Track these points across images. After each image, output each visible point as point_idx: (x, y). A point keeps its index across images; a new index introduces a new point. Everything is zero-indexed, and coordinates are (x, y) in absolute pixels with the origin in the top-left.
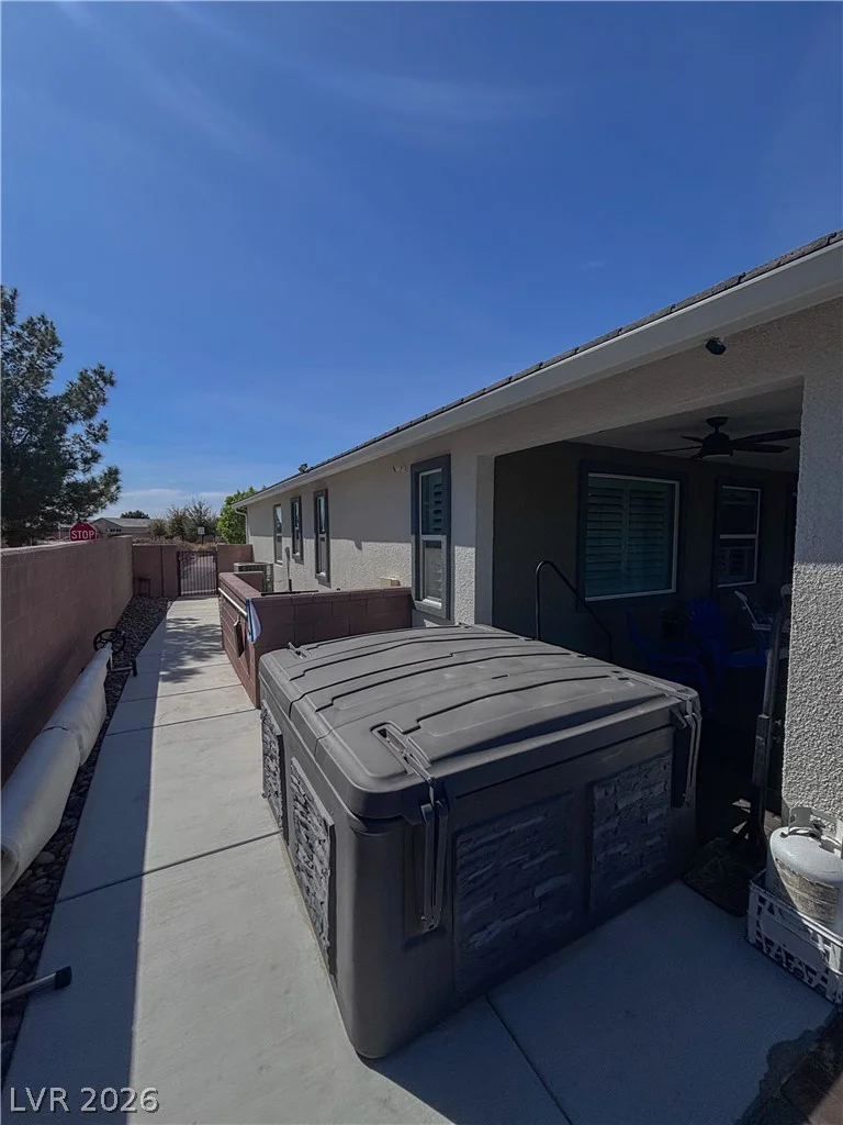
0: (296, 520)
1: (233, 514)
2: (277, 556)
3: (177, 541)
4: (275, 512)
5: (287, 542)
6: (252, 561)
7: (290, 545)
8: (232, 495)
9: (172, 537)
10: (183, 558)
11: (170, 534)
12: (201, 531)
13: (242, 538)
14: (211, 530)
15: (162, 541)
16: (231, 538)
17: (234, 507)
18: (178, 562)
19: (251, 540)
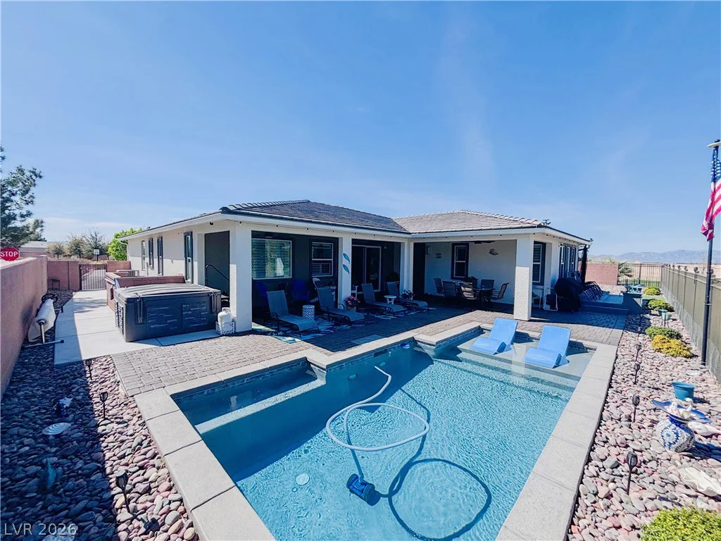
0: (151, 250)
1: (119, 243)
2: (143, 268)
3: (75, 258)
4: (142, 244)
5: (147, 260)
6: (130, 269)
7: (148, 261)
8: (119, 233)
9: (70, 256)
10: (82, 269)
11: (69, 253)
12: (97, 252)
13: (124, 257)
14: (103, 252)
15: (62, 258)
16: (117, 257)
17: (119, 240)
18: (80, 270)
19: (130, 259)
